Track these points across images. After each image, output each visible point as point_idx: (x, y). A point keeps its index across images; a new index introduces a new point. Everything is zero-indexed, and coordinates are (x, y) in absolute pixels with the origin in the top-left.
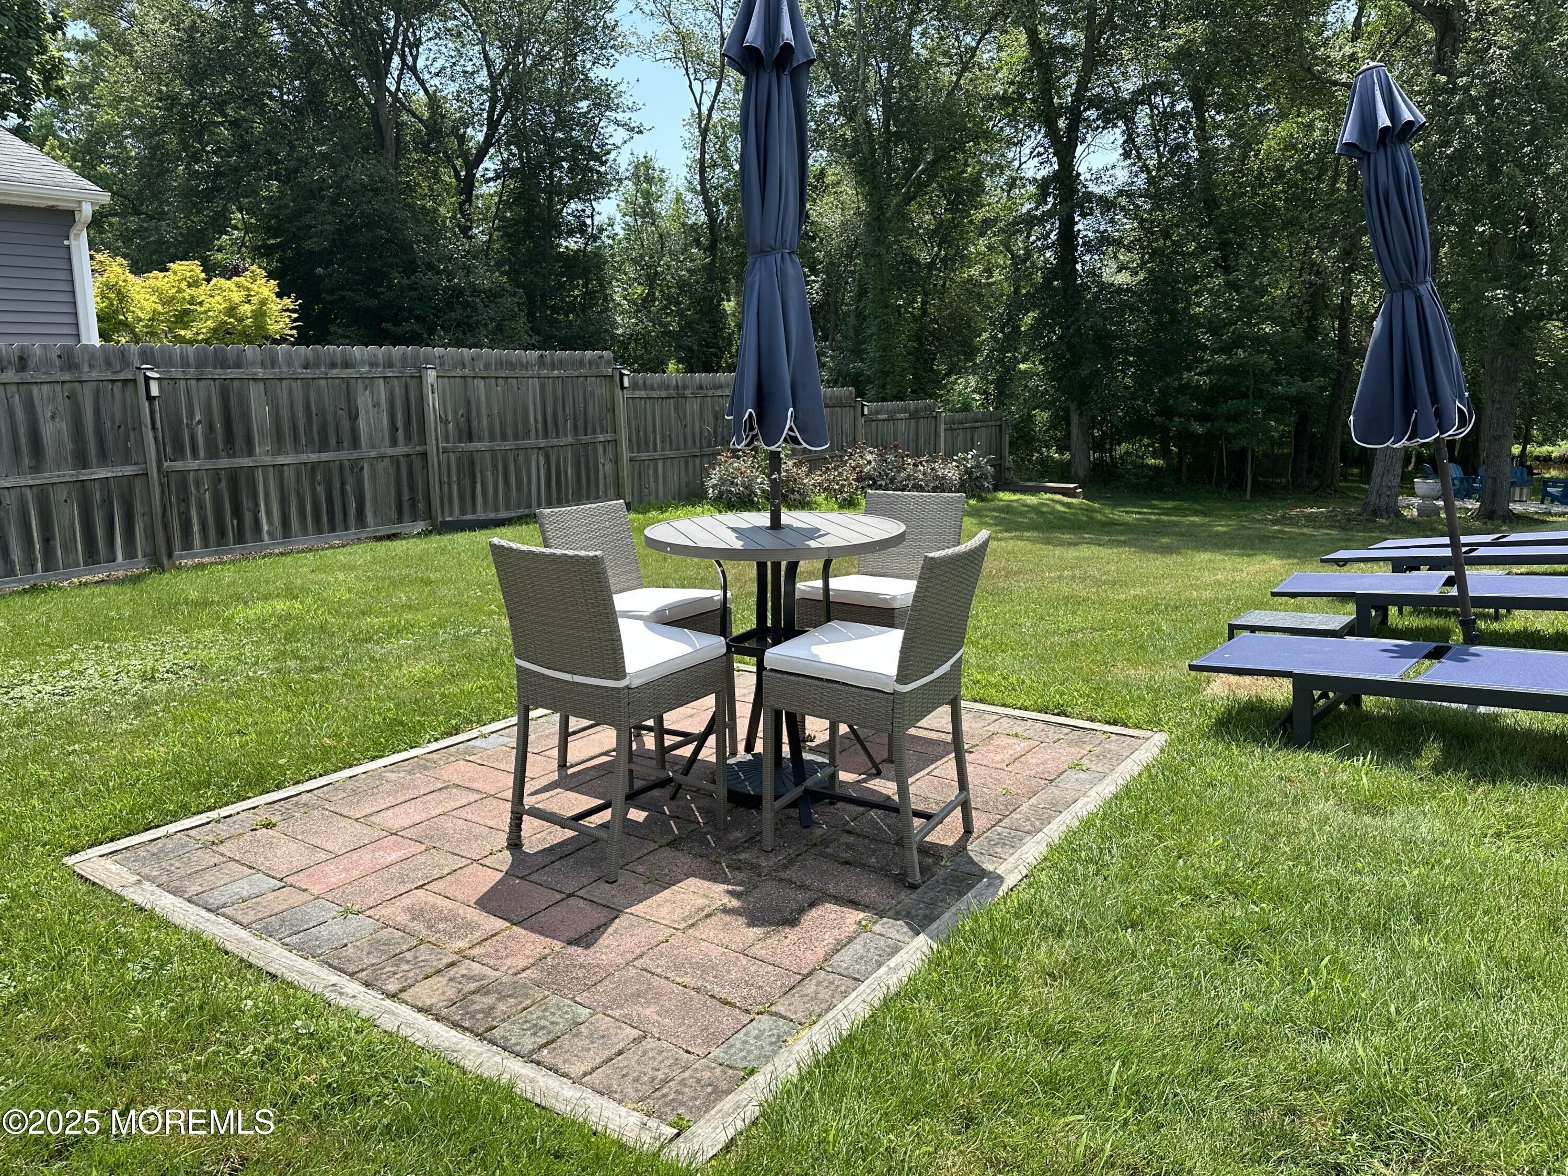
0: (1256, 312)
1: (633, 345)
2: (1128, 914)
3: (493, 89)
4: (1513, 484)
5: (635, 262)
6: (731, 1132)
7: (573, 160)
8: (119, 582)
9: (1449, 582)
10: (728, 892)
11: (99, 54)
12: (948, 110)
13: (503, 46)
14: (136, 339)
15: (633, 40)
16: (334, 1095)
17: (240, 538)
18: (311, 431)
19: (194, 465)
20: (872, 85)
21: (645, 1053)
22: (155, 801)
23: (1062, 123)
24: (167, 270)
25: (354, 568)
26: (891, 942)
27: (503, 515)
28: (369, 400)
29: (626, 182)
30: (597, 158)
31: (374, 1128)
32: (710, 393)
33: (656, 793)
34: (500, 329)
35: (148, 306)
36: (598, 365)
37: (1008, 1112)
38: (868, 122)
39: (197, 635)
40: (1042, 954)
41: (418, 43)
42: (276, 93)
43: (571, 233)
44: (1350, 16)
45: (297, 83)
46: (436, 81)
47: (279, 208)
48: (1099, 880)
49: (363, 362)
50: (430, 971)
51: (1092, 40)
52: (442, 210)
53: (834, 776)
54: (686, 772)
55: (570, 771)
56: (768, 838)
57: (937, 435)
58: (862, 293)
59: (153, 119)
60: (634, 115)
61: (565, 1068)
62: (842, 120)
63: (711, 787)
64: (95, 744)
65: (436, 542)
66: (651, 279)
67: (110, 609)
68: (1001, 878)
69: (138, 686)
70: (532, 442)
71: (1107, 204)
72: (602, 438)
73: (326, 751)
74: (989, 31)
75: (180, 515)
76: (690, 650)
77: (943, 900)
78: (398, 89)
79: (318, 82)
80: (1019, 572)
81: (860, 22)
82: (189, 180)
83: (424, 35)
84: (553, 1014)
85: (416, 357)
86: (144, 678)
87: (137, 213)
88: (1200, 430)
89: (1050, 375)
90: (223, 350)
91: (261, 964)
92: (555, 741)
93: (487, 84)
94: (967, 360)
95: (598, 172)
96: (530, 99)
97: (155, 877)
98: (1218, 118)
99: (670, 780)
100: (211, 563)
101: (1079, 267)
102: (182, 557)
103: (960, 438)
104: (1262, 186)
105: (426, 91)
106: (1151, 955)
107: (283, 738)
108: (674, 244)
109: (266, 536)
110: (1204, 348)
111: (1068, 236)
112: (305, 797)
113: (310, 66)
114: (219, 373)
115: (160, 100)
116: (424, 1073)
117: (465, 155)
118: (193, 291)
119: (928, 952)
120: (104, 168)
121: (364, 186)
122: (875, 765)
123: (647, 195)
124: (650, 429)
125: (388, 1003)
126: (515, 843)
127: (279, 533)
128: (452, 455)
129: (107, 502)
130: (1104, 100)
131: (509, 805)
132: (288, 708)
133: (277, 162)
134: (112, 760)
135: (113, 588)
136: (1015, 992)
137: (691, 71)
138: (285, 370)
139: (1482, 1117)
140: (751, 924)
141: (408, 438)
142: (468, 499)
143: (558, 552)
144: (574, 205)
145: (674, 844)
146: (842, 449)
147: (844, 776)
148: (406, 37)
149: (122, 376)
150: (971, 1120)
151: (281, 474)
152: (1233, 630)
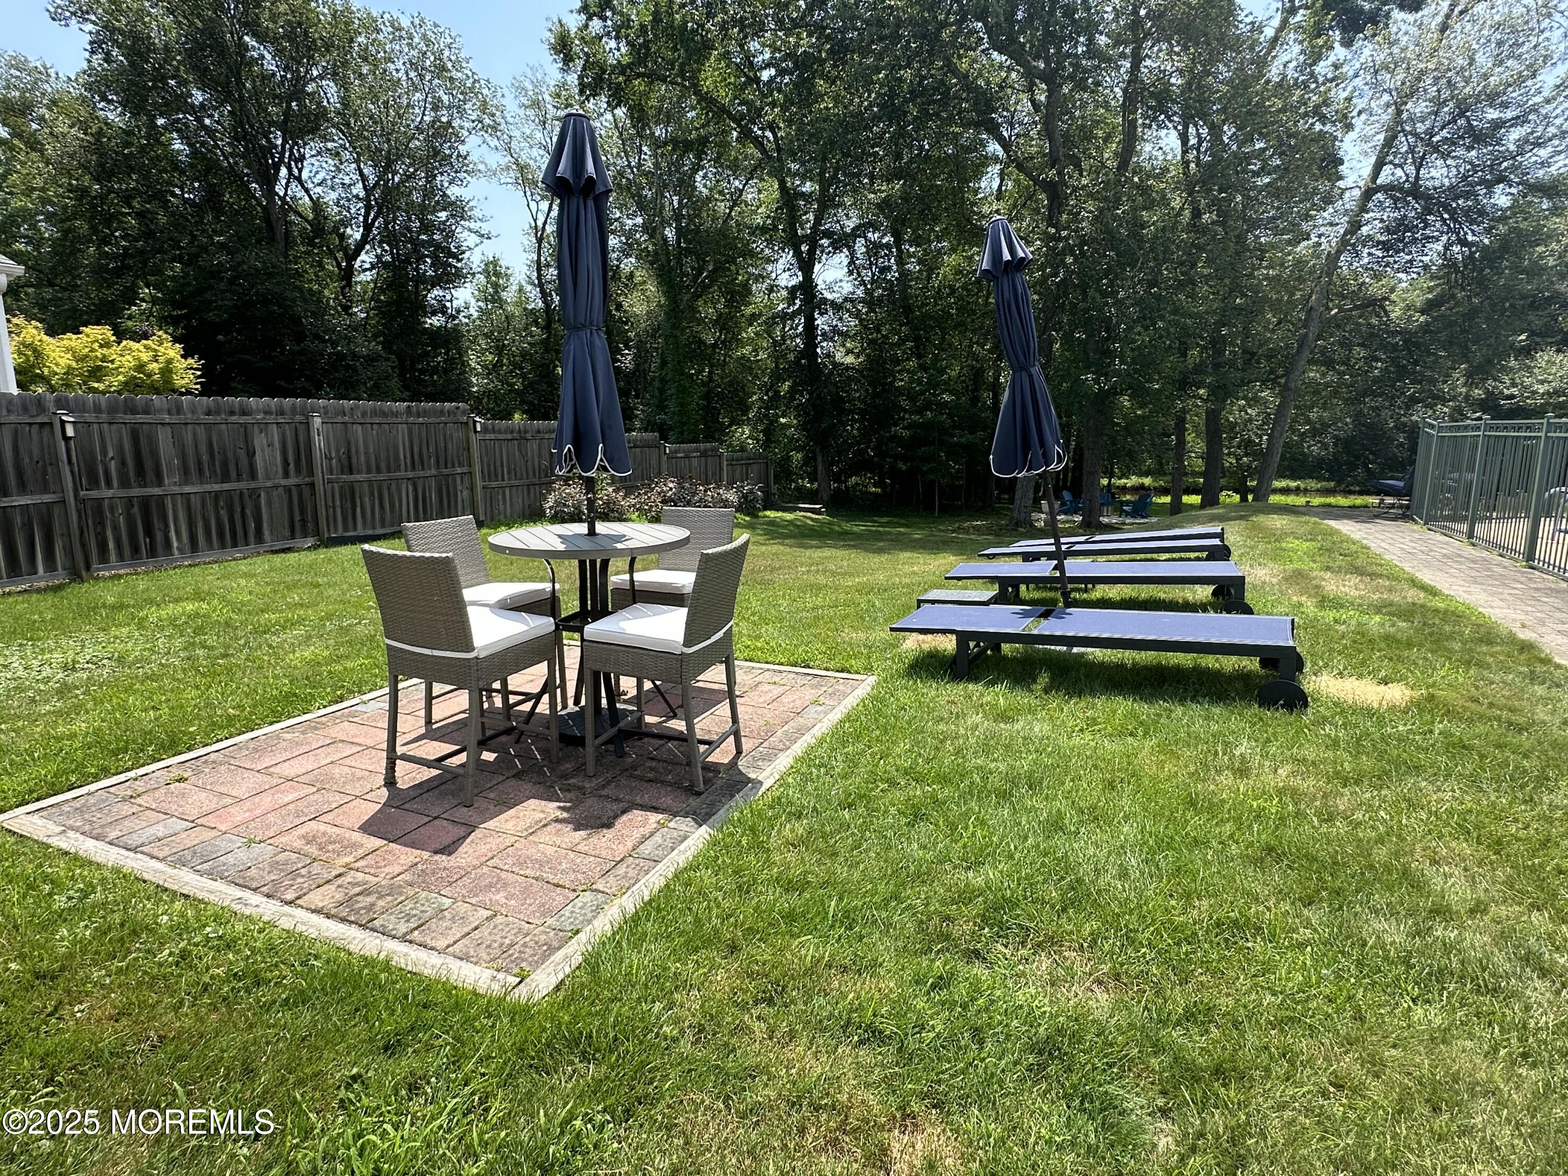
0: (938, 385)
1: (486, 400)
2: (846, 799)
3: (367, 199)
4: (1102, 504)
5: (486, 336)
6: (561, 976)
7: (435, 257)
8: (38, 591)
9: (1055, 568)
10: (560, 807)
11: (12, 149)
12: (723, 233)
13: (375, 166)
14: (52, 389)
15: (481, 167)
16: (240, 980)
17: (153, 553)
18: (214, 465)
19: (110, 493)
20: (668, 213)
21: (495, 927)
22: (77, 766)
23: (804, 248)
24: (81, 333)
25: (254, 575)
26: (682, 833)
27: (379, 531)
28: (265, 441)
29: (478, 276)
30: (455, 256)
31: (274, 1002)
32: (546, 436)
33: (503, 739)
34: (376, 386)
35: (63, 362)
36: (455, 414)
37: (760, 940)
38: (665, 240)
39: (114, 631)
40: (786, 832)
41: (302, 158)
42: (178, 191)
43: (434, 313)
44: (995, 185)
45: (196, 185)
46: (319, 190)
47: (183, 285)
48: (828, 778)
49: (258, 411)
50: (321, 881)
51: (824, 189)
52: (326, 292)
53: (640, 719)
54: (527, 721)
55: (434, 726)
56: (590, 768)
57: (721, 469)
58: (664, 364)
59: (65, 208)
60: (483, 225)
61: (430, 943)
62: (645, 237)
63: (547, 732)
64: (20, 724)
65: (322, 554)
66: (500, 349)
67: (32, 613)
68: (761, 783)
69: (60, 675)
70: (402, 474)
71: (837, 307)
72: (459, 470)
73: (231, 720)
74: (751, 178)
75: (97, 535)
76: (526, 628)
77: (720, 801)
78: (286, 194)
79: (215, 184)
80: (780, 568)
81: (657, 165)
82: (99, 259)
83: (308, 152)
84: (423, 905)
85: (304, 406)
86: (65, 668)
87: (51, 284)
88: (904, 468)
89: (802, 427)
90: (132, 399)
91: (175, 888)
92: (422, 704)
93: (362, 194)
94: (743, 415)
95: (455, 267)
96: (399, 208)
97: (79, 827)
98: (912, 250)
99: (514, 728)
100: (127, 574)
101: (819, 350)
102: (99, 570)
103: (738, 472)
104: (941, 299)
105: (310, 196)
106: (860, 826)
107: (192, 711)
108: (518, 324)
109: (176, 552)
110: (906, 411)
111: (810, 326)
112: (213, 756)
113: (208, 171)
114: (129, 418)
115: (70, 191)
116: (316, 957)
117: (345, 249)
118: (105, 351)
119: (708, 838)
120: (20, 246)
121: (257, 270)
122: (672, 710)
123: (496, 286)
124: (498, 464)
125: (287, 909)
126: (390, 782)
127: (187, 548)
128: (336, 485)
129: (28, 527)
130: (834, 233)
131: (385, 754)
132: (197, 687)
133: (180, 248)
134: (36, 736)
135: (35, 597)
136: (767, 860)
137: (528, 193)
138: (189, 416)
139: (1064, 910)
140: (576, 829)
141: (298, 471)
142: (349, 519)
143: (417, 554)
144: (437, 292)
145: (518, 775)
146: (650, 479)
147: (649, 719)
148: (292, 153)
149: (39, 420)
150: (735, 947)
151: (188, 500)
152: (920, 602)
